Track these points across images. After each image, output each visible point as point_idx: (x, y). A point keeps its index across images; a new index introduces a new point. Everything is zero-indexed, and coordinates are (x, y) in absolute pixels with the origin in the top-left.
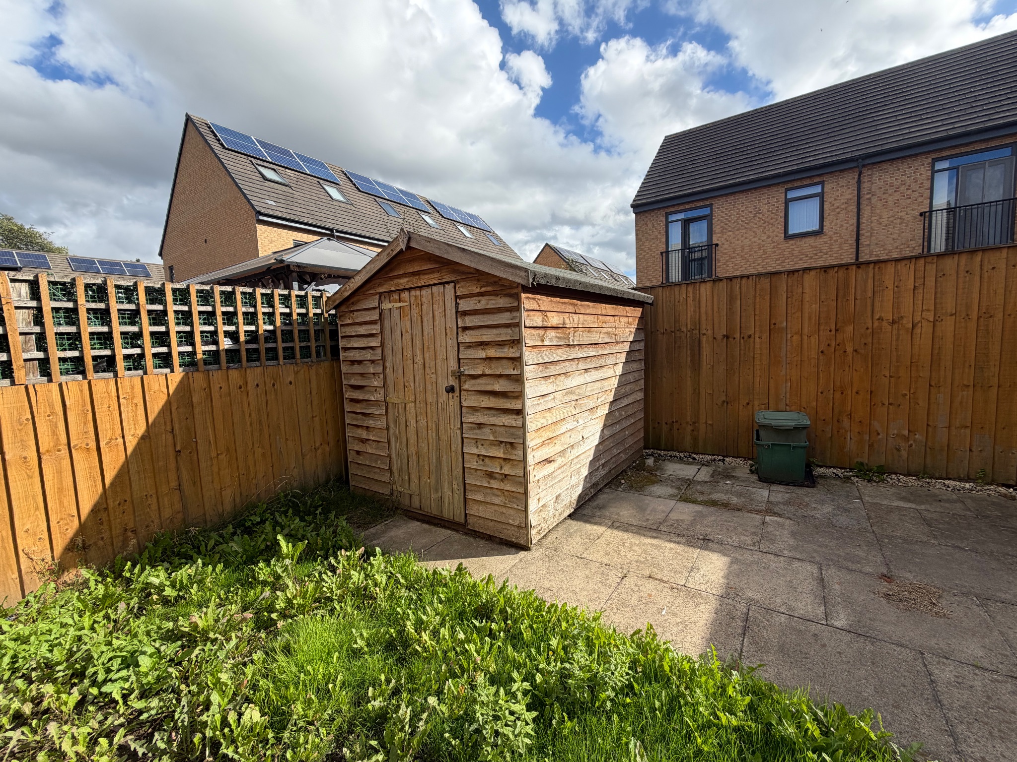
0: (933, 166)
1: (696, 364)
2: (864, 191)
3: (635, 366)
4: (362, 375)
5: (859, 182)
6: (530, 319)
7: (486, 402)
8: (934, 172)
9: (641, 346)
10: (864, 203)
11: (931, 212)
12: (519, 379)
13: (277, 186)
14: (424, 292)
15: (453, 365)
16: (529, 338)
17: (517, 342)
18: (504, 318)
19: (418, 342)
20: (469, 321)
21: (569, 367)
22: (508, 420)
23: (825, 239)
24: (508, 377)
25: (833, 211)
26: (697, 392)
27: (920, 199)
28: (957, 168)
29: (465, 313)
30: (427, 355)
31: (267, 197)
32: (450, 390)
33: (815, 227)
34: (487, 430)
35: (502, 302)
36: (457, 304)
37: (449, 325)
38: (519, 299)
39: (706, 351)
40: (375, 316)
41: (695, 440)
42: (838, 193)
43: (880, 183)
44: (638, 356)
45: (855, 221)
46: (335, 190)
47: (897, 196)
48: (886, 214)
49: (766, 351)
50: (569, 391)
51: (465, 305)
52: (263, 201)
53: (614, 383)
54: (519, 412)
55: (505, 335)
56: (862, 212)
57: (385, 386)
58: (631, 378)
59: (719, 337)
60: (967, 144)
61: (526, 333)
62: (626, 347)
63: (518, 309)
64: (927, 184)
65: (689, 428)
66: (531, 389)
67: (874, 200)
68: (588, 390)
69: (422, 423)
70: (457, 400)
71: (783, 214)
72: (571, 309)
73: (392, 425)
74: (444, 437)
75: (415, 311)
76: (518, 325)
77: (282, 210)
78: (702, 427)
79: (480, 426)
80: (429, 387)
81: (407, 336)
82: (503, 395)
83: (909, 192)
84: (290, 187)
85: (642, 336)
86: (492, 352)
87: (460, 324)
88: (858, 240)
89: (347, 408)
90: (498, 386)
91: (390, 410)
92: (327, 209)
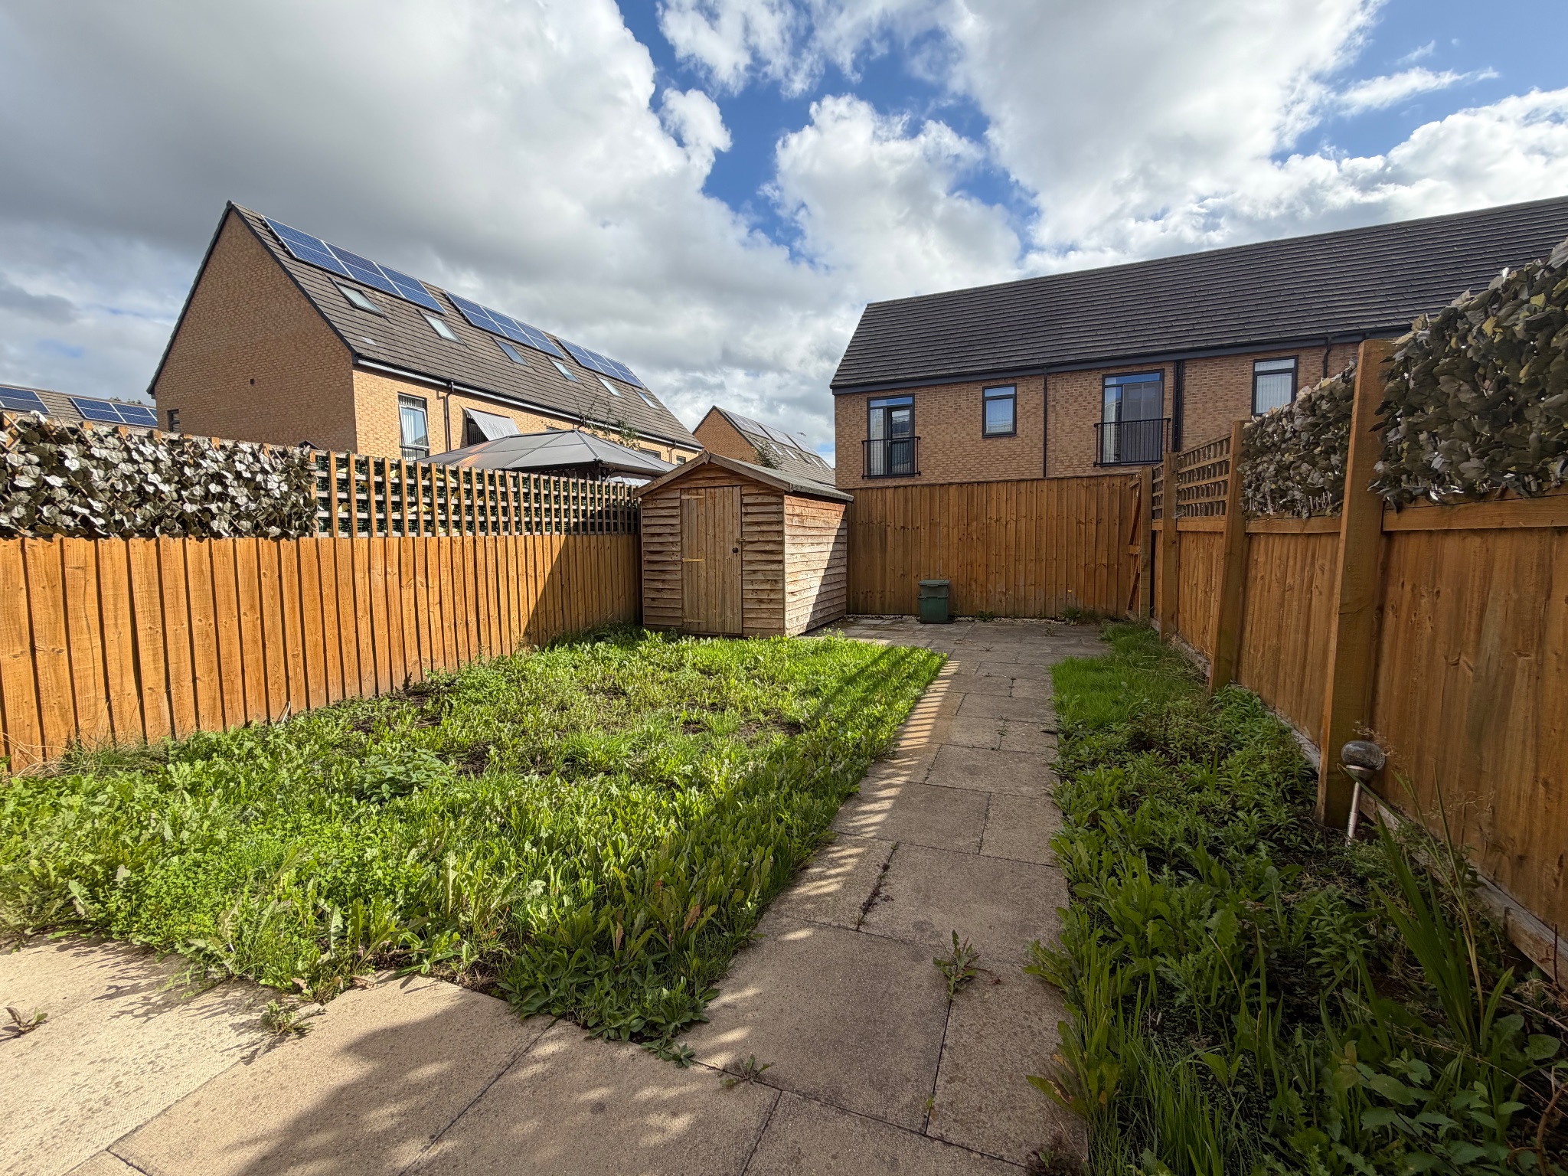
0: (1104, 382)
1: (884, 550)
2: (1050, 398)
3: (840, 547)
4: (661, 543)
5: (1046, 389)
6: (788, 510)
7: (760, 557)
8: (1104, 387)
9: (845, 532)
10: (1050, 409)
11: (1103, 424)
12: (782, 543)
13: (369, 317)
14: (717, 490)
15: (737, 535)
16: (787, 520)
17: (781, 522)
18: (774, 508)
19: (711, 522)
20: (750, 509)
21: (803, 540)
22: (774, 567)
23: (1018, 441)
24: (774, 542)
25: (1024, 414)
26: (884, 568)
27: (1094, 411)
28: (1121, 386)
29: (747, 505)
30: (717, 530)
31: (361, 333)
32: (735, 551)
33: (1009, 429)
34: (760, 574)
35: (773, 499)
36: (742, 500)
37: (735, 511)
38: (783, 499)
39: (890, 538)
40: (677, 503)
41: (883, 604)
42: (1029, 397)
43: (1063, 392)
44: (842, 540)
45: (1042, 426)
46: (440, 323)
47: (1076, 406)
48: (1067, 423)
49: (927, 538)
50: (803, 555)
51: (746, 500)
52: (359, 338)
53: (827, 556)
54: (781, 562)
55: (774, 518)
56: (1049, 418)
57: (682, 551)
58: (838, 555)
59: (898, 528)
60: (1127, 366)
61: (786, 517)
62: (835, 532)
63: (782, 504)
64: (1099, 398)
65: (879, 596)
66: (788, 549)
67: (1058, 407)
68: (813, 557)
69: (712, 573)
70: (739, 558)
71: (981, 413)
72: (805, 504)
73: (685, 577)
74: (728, 581)
75: (709, 502)
76: (782, 513)
77: (385, 351)
78: (888, 594)
79: (755, 572)
80: (718, 550)
81: (702, 518)
82: (771, 552)
83: (1085, 404)
84: (385, 317)
85: (845, 526)
86: (765, 528)
87: (744, 510)
88: (1045, 445)
89: (645, 567)
90: (768, 548)
91: (685, 568)
92: (437, 351)
